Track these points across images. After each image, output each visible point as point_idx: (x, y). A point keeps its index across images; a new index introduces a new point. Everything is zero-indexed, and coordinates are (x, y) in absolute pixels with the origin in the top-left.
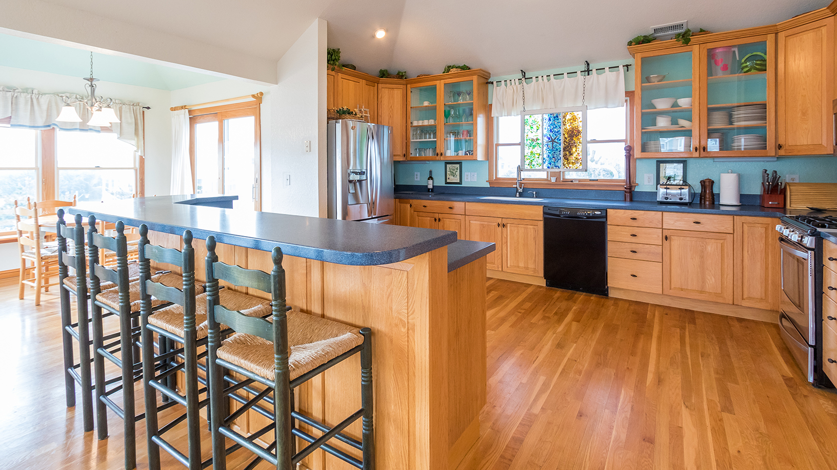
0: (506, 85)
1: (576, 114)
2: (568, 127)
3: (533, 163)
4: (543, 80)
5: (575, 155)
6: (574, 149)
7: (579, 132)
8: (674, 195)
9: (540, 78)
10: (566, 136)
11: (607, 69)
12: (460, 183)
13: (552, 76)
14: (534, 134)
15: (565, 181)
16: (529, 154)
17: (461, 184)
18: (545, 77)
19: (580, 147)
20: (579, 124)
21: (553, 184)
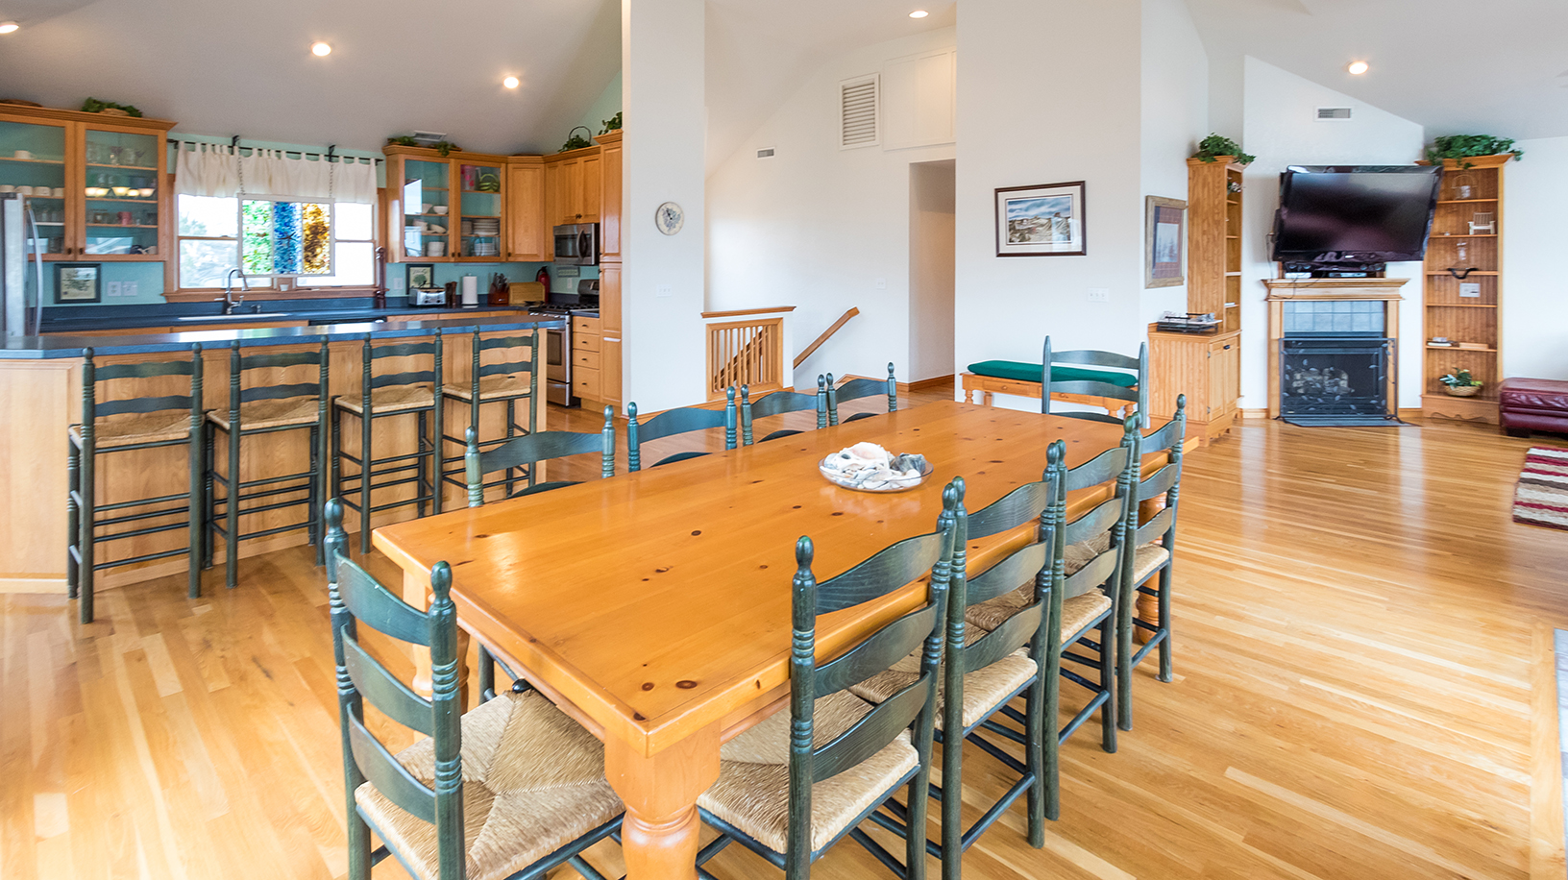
0: (204, 150)
1: (320, 206)
2: (310, 221)
3: (258, 266)
4: (269, 155)
5: (319, 257)
6: (318, 250)
7: (325, 229)
8: (433, 299)
9: (265, 152)
10: (308, 232)
11: (356, 159)
12: (98, 299)
13: (283, 153)
14: (259, 226)
15: (299, 289)
16: (251, 254)
17: (99, 302)
18: (273, 152)
19: (327, 248)
20: (325, 219)
21: (285, 293)
